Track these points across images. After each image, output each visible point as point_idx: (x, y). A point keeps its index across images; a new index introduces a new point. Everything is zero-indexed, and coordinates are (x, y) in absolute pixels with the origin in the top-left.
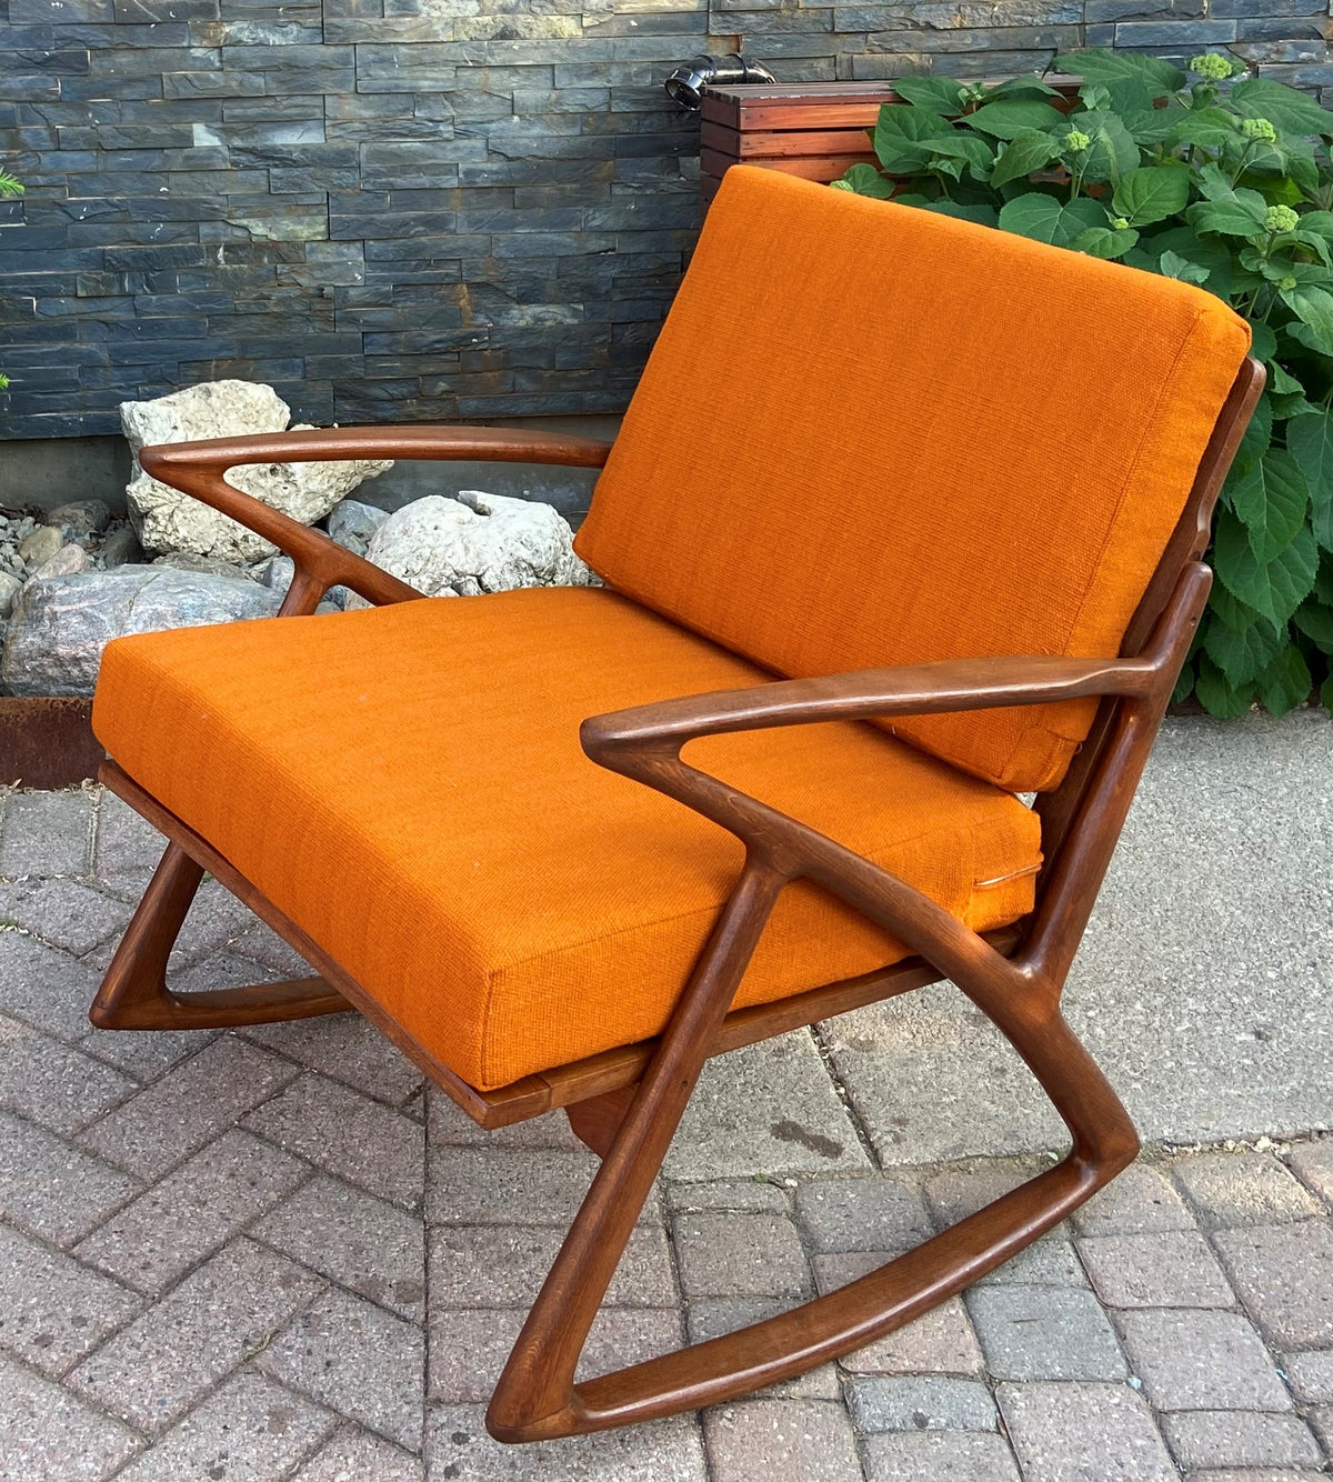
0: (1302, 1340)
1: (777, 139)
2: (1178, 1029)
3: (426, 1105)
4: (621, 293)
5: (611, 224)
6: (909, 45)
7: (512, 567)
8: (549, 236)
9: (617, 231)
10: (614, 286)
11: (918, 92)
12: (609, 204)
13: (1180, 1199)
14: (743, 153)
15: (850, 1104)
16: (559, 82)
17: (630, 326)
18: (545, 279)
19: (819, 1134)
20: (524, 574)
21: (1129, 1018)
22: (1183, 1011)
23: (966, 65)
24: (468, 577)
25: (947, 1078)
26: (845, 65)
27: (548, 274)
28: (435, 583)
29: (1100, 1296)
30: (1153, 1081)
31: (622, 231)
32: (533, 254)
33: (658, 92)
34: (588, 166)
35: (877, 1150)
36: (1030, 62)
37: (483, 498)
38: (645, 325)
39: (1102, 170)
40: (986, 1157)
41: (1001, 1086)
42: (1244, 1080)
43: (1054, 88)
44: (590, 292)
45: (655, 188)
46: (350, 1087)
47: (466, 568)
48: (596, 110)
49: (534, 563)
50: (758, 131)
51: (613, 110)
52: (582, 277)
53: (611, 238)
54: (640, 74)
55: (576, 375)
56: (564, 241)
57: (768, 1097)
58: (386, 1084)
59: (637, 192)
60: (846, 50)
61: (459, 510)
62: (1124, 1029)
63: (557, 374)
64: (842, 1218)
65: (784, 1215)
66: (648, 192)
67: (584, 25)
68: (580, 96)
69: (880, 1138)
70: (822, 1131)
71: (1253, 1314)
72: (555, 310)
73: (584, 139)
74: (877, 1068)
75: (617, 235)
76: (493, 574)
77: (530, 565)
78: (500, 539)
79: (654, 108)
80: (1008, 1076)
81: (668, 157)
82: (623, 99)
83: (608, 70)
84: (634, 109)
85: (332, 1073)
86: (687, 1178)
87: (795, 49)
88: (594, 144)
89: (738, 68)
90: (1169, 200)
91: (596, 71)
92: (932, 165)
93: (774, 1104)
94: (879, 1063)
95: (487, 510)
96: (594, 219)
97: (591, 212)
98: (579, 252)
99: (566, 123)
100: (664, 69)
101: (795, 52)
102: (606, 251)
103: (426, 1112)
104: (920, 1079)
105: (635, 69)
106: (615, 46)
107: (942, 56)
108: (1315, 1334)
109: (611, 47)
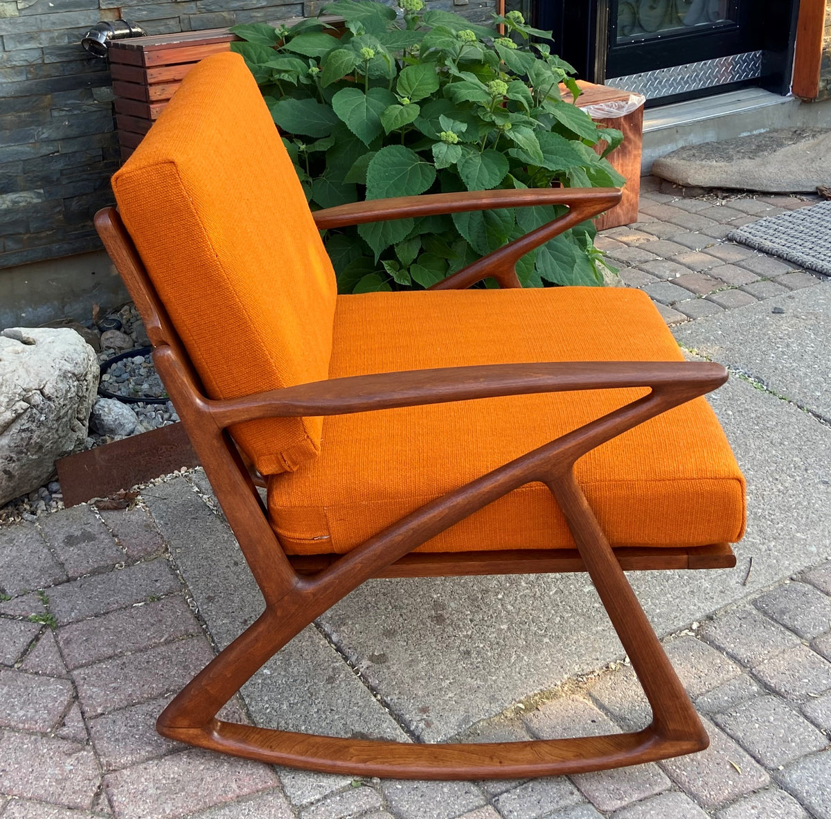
0: (721, 798)
1: (170, 70)
2: (551, 593)
3: (110, 801)
4: (67, 178)
5: (54, 135)
6: (221, 7)
7: (62, 378)
8: (15, 148)
9: (59, 140)
10: (62, 175)
11: (250, 34)
12: (51, 123)
13: (604, 714)
14: (150, 81)
15: (386, 705)
16: (7, 46)
17: (75, 199)
18: (16, 176)
19: (379, 736)
20: (71, 381)
21: (521, 594)
22: (549, 580)
23: (255, 17)
24: (34, 391)
25: (438, 668)
26: (186, 21)
27: (18, 173)
28: (11, 400)
29: (597, 806)
30: (554, 635)
31: (63, 139)
32: (6, 161)
33: (77, 47)
34: (34, 100)
35: (418, 737)
36: (289, 12)
37: (26, 332)
38: (84, 197)
39: (377, 70)
40: (484, 720)
41: (471, 664)
42: (601, 618)
43: (328, 24)
44: (46, 181)
45: (80, 110)
46: (47, 803)
47: (31, 385)
48: (35, 63)
49: (76, 372)
50: (156, 67)
51: (46, 62)
52: (40, 171)
53: (56, 144)
54: (60, 37)
55: (43, 235)
56: (25, 149)
57: (336, 717)
58: (73, 793)
59: (68, 113)
60: (185, 12)
61: (13, 345)
62: (522, 602)
63: (32, 235)
64: (420, 799)
65: (381, 809)
66: (75, 112)
67: (19, 7)
68: (23, 55)
69: (417, 727)
70: (379, 733)
71: (686, 788)
72: (25, 195)
73: (29, 82)
74: (394, 673)
75: (59, 142)
76: (51, 386)
77: (74, 374)
78: (49, 360)
79: (72, 58)
80: (473, 656)
81: (85, 89)
82: (51, 54)
83: (39, 36)
84: (59, 60)
85: (29, 795)
86: (309, 800)
87: (155, 14)
88: (36, 85)
89: (126, 29)
90: (429, 84)
91: (31, 38)
92: (277, 76)
93: (342, 721)
94: (394, 669)
95: (32, 340)
96: (43, 133)
97: (40, 129)
98: (37, 156)
99: (16, 73)
100: (74, 33)
101: (155, 16)
102: (53, 153)
103: (112, 807)
104: (423, 674)
105: (56, 34)
106: (41, 21)
107: (240, 12)
108: (726, 792)
109: (39, 21)
